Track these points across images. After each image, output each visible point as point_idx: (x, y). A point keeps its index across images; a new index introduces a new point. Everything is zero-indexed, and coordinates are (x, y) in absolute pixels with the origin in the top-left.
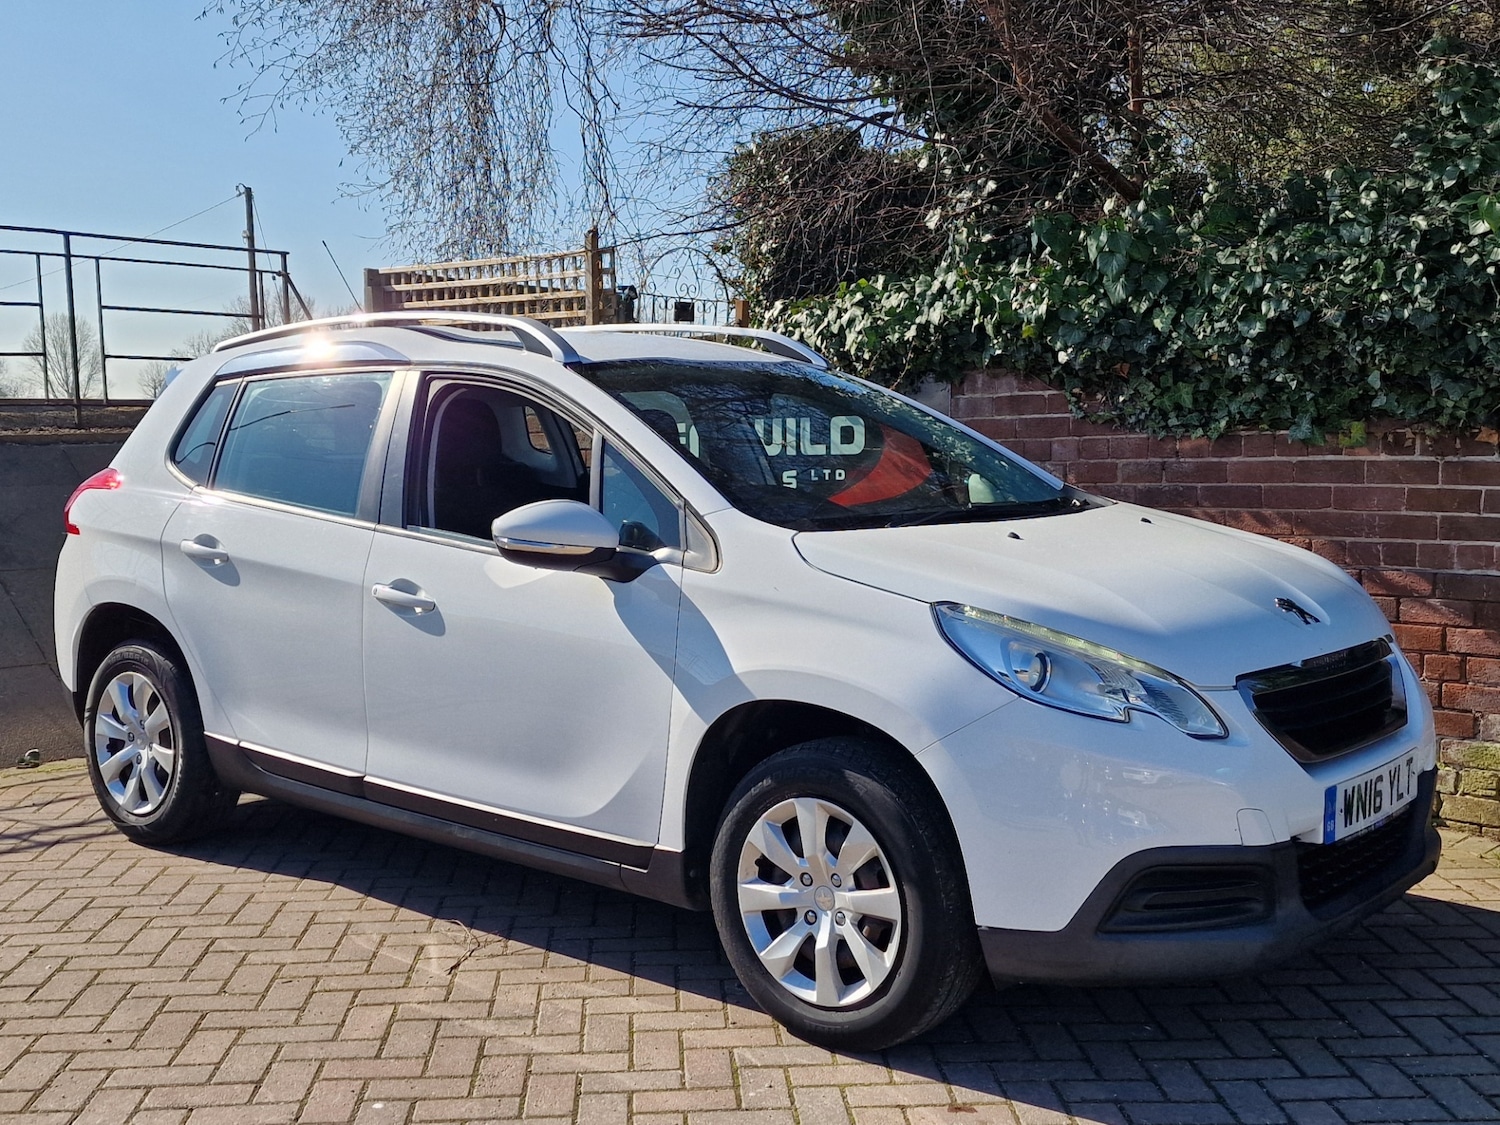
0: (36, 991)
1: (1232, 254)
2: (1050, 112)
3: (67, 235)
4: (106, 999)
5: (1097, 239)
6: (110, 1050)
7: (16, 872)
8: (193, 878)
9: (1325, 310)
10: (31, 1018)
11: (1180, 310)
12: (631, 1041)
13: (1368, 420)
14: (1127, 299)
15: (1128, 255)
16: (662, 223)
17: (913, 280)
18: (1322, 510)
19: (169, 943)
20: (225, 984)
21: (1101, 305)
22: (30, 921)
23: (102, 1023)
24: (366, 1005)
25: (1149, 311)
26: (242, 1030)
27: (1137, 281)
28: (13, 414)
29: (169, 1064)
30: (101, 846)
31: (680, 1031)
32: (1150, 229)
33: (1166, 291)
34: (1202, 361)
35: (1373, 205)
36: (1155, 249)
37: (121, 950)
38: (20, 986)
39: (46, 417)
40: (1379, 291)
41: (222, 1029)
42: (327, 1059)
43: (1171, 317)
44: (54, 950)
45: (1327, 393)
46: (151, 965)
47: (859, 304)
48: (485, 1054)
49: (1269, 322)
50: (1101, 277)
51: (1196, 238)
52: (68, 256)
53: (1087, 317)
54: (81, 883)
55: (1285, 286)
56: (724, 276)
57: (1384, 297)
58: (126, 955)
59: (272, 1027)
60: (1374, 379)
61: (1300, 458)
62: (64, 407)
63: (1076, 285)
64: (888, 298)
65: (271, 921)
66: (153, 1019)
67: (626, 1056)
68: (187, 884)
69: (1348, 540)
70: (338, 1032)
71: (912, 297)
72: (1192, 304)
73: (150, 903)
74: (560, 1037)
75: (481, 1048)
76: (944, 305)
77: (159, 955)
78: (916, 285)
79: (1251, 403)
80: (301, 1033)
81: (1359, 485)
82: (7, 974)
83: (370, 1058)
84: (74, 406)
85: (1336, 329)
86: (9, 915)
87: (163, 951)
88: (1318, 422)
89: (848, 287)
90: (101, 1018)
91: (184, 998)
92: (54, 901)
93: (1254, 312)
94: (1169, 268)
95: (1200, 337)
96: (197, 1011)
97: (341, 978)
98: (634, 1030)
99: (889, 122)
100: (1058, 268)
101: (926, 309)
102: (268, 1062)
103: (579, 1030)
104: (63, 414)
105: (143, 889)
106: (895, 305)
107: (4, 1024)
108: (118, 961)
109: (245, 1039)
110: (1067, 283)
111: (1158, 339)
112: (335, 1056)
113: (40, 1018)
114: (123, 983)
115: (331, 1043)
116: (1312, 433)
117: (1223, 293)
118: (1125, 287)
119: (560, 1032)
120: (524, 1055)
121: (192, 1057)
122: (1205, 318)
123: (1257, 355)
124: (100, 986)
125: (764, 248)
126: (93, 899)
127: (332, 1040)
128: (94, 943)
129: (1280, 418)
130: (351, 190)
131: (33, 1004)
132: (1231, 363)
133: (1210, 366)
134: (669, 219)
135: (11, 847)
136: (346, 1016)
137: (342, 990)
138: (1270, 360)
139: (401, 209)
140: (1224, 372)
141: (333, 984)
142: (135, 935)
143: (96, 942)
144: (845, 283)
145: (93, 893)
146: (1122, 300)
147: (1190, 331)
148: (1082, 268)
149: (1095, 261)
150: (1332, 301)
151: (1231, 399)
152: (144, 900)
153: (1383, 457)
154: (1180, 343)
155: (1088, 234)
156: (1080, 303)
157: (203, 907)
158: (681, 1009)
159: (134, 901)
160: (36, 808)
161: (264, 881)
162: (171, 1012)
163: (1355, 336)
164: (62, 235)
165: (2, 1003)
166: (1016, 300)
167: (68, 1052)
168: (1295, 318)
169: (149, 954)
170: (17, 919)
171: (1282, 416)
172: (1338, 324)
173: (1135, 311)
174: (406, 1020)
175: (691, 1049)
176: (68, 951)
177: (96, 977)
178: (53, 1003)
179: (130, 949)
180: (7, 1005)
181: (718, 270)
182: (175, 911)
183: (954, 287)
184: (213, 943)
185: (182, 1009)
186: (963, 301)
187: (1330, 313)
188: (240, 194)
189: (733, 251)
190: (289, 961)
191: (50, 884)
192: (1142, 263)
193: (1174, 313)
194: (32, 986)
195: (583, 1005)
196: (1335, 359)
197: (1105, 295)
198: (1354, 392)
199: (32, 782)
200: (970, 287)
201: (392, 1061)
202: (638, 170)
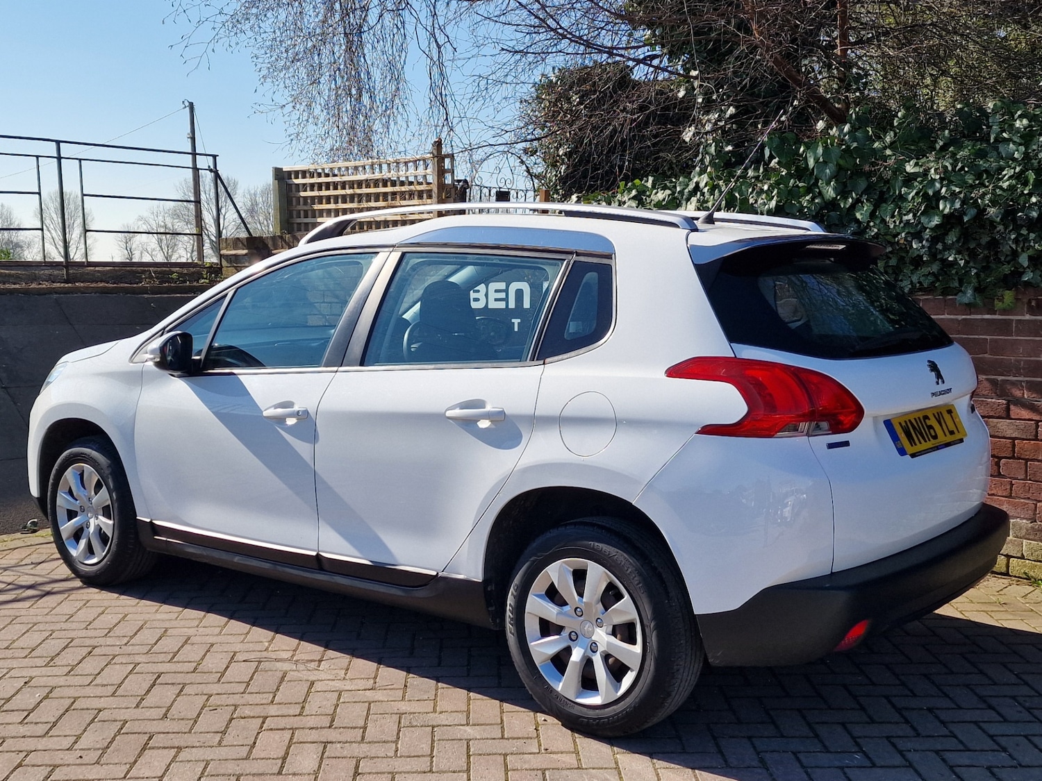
0: (28, 715)
1: (916, 164)
2: (778, 57)
3: (58, 142)
4: (79, 722)
5: (815, 153)
6: (82, 765)
7: (17, 617)
8: (145, 623)
9: (988, 209)
10: (24, 737)
11: (876, 206)
12: (469, 763)
13: (1017, 289)
14: (837, 197)
15: (838, 165)
16: (488, 137)
17: (674, 180)
18: (981, 356)
19: (127, 677)
20: (168, 711)
21: (816, 201)
22: (26, 657)
23: (76, 742)
24: (271, 729)
25: (853, 206)
26: (179, 749)
27: (845, 185)
28: (19, 272)
29: (125, 777)
30: (79, 597)
31: (505, 755)
32: (855, 145)
33: (865, 191)
34: (892, 244)
35: (1025, 129)
36: (858, 160)
37: (91, 682)
38: (17, 710)
39: (43, 274)
40: (1030, 195)
41: (164, 748)
42: (242, 775)
43: (870, 211)
44: (43, 681)
45: (986, 269)
46: (113, 695)
47: (634, 198)
48: (360, 771)
49: (945, 217)
50: (817, 180)
51: (888, 152)
52: (59, 158)
53: (806, 210)
54: (64, 626)
55: (958, 190)
56: (531, 171)
57: (1034, 200)
58: (96, 685)
59: (201, 747)
60: (1024, 260)
61: (964, 317)
62: (57, 268)
63: (797, 186)
64: (656, 194)
65: (202, 659)
66: (113, 739)
67: (465, 775)
68: (141, 628)
69: (1000, 378)
70: (250, 752)
71: (673, 193)
72: (885, 201)
73: (114, 643)
74: (416, 758)
75: (357, 767)
76: (698, 200)
77: (119, 686)
78: (677, 185)
79: (928, 275)
80: (223, 752)
81: (1009, 338)
82: (8, 700)
83: (274, 774)
84: (63, 266)
85: (996, 222)
86: (11, 651)
87: (122, 683)
88: (978, 290)
89: (626, 185)
90: (75, 738)
91: (137, 722)
92: (44, 641)
93: (933, 208)
94: (869, 175)
95: (892, 226)
96: (146, 733)
97: (253, 707)
98: (471, 753)
99: (656, 62)
100: (784, 173)
101: (684, 203)
102: (198, 776)
103: (429, 753)
104: (56, 272)
105: (109, 632)
106: (661, 200)
107: (3, 741)
108: (89, 691)
109: (182, 756)
110: (791, 184)
111: (859, 227)
112: (248, 773)
113: (31, 737)
114: (92, 709)
115: (245, 761)
116: (975, 299)
117: (909, 194)
118: (835, 189)
119: (416, 754)
120: (389, 773)
121: (142, 771)
122: (896, 213)
123: (934, 240)
124: (75, 711)
125: (561, 152)
126: (73, 640)
127: (246, 759)
128: (71, 675)
129: (950, 287)
130: (262, 108)
131: (26, 725)
132: (915, 246)
133: (897, 247)
134: (493, 133)
135: (14, 596)
136: (256, 738)
137: (253, 717)
138: (944, 244)
139: (297, 123)
140: (908, 252)
141: (247, 711)
142: (102, 670)
143: (73, 675)
144: (624, 182)
145: (72, 634)
146: (833, 198)
147: (883, 221)
148: (802, 172)
149: (813, 168)
150: (994, 203)
151: (912, 272)
152: (109, 641)
153: (1028, 317)
154: (876, 230)
155: (808, 147)
156: (801, 200)
157: (152, 647)
158: (506, 736)
159: (101, 641)
160: (33, 566)
161: (197, 626)
162: (127, 733)
163: (1011, 228)
164: (54, 143)
165: (3, 724)
166: (752, 197)
167: (50, 766)
168: (965, 214)
169: (112, 685)
170: (16, 655)
171: (951, 286)
172: (998, 219)
173: (842, 206)
174: (301, 742)
175: (514, 770)
176: (52, 682)
177: (73, 703)
178: (40, 725)
179: (98, 681)
180: (7, 726)
181: (527, 167)
182: (132, 650)
183: (705, 186)
184: (159, 677)
185: (135, 731)
186: (712, 197)
187: (992, 211)
188: (185, 107)
189: (538, 154)
190: (215, 692)
191: (41, 627)
192: (848, 170)
193: (872, 208)
194: (26, 710)
195: (432, 732)
196: (994, 244)
197: (820, 193)
198: (1006, 269)
199: (31, 545)
200: (718, 186)
201: (290, 776)
202: (470, 96)
